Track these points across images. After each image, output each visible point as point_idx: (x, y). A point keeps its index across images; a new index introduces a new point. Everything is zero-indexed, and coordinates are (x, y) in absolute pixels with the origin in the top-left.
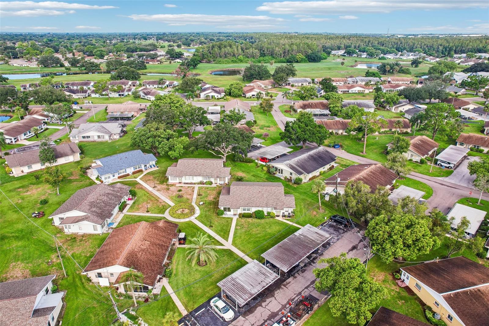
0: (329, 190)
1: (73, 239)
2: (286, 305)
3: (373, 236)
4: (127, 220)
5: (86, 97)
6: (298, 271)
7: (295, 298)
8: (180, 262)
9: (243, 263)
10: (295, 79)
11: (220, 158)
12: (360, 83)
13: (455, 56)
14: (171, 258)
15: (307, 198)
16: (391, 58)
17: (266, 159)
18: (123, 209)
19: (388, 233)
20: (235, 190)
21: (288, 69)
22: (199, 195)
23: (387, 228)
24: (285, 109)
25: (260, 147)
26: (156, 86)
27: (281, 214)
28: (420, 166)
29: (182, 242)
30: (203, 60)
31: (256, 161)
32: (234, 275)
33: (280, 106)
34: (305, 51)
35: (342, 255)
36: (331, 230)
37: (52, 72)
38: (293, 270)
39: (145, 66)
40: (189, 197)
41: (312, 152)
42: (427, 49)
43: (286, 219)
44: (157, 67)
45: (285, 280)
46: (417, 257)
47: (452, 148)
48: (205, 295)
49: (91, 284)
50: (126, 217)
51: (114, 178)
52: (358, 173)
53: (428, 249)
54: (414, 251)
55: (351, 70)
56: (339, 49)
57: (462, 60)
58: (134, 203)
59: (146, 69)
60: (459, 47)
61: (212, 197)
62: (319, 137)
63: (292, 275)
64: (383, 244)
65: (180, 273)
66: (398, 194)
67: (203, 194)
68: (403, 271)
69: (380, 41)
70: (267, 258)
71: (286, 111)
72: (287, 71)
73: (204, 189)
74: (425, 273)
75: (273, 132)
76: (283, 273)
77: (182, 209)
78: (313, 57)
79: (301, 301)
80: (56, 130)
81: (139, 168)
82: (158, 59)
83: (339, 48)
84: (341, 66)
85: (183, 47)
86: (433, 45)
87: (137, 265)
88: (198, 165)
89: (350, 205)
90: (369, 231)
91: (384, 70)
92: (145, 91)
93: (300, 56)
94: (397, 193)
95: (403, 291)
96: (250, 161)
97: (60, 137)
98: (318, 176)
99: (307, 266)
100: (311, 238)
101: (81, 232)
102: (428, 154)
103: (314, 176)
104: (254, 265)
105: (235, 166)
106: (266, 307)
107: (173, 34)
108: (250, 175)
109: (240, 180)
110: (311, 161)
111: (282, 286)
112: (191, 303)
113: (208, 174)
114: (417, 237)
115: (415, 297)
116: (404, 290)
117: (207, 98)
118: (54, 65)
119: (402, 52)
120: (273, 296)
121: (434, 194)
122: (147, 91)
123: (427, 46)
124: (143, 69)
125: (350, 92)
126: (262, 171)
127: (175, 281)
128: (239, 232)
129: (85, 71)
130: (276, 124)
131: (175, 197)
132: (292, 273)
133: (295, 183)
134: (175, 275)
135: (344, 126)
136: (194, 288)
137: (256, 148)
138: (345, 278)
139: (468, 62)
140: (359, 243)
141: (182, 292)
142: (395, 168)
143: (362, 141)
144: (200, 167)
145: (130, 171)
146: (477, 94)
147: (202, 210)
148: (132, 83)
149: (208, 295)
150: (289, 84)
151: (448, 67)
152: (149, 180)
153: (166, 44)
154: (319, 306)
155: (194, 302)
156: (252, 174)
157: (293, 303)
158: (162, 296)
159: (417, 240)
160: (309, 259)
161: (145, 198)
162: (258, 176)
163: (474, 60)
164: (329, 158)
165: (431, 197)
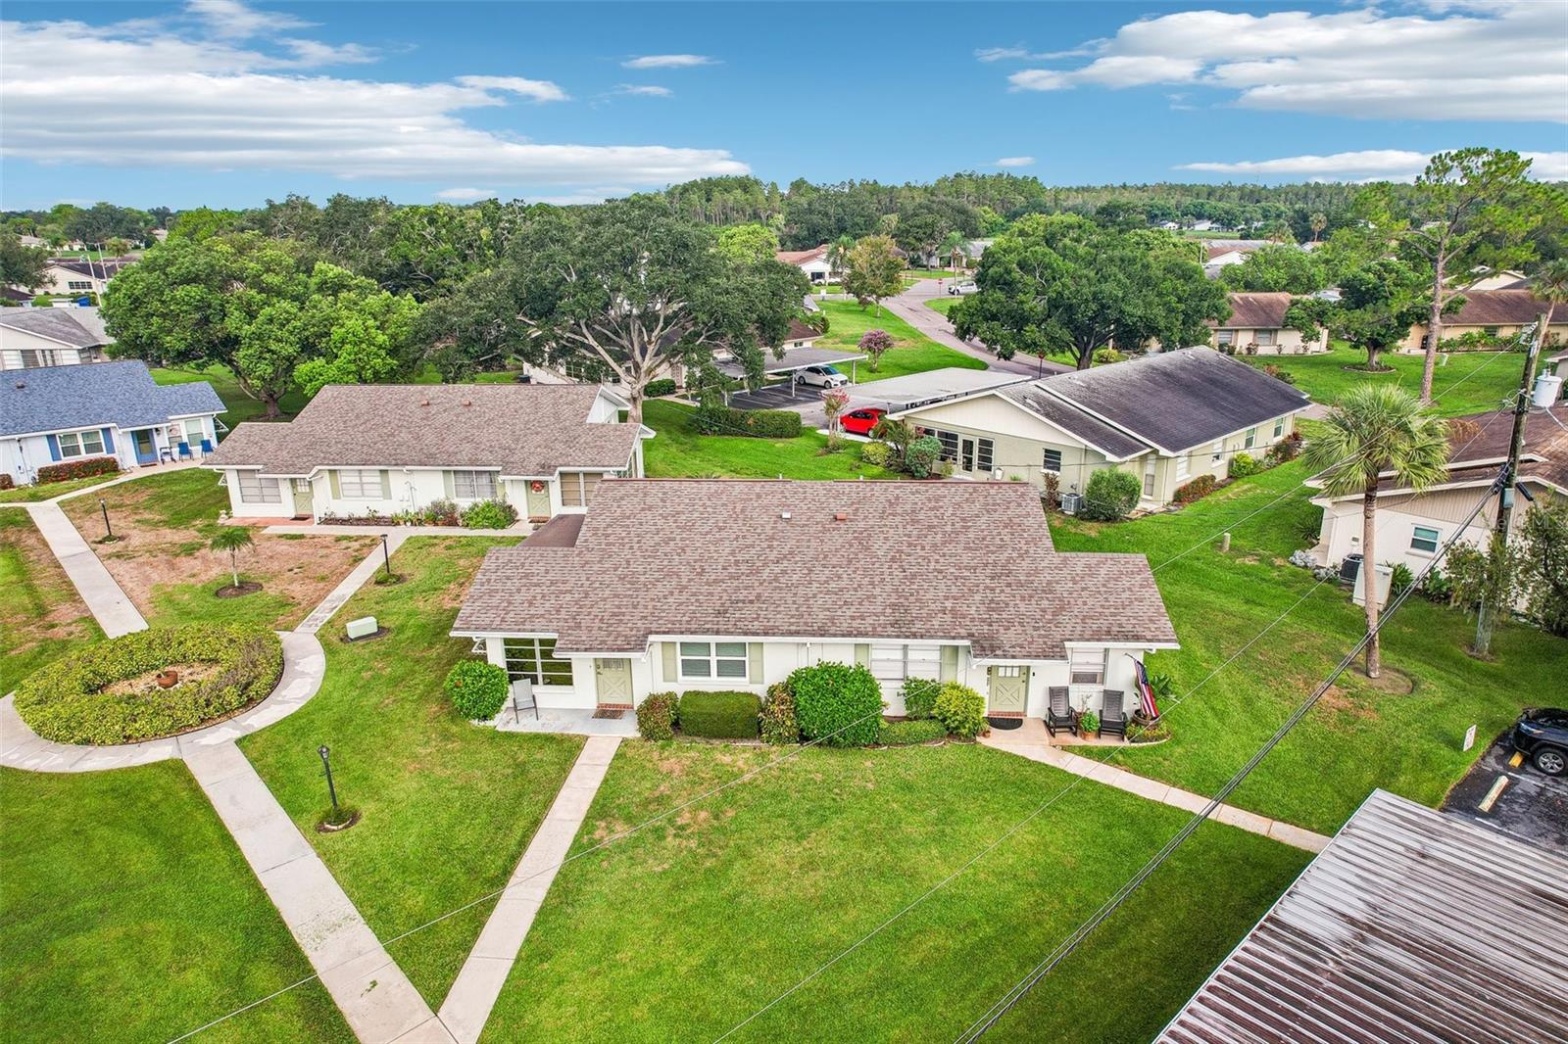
22: (386, 579)
27: (1036, 707)
31: (823, 432)
33: (930, 301)
40: (303, 591)
43: (1087, 753)
67: (418, 577)
73: (437, 550)
75: (909, 351)
81: (91, 447)
88: (433, 409)
96: (787, 430)
98: (1223, 485)
103: (1204, 480)
113: (485, 457)
126: (853, 468)
128: (609, 879)
131: (203, 589)
133: (1083, 516)
144: (443, 418)
145: (16, 457)
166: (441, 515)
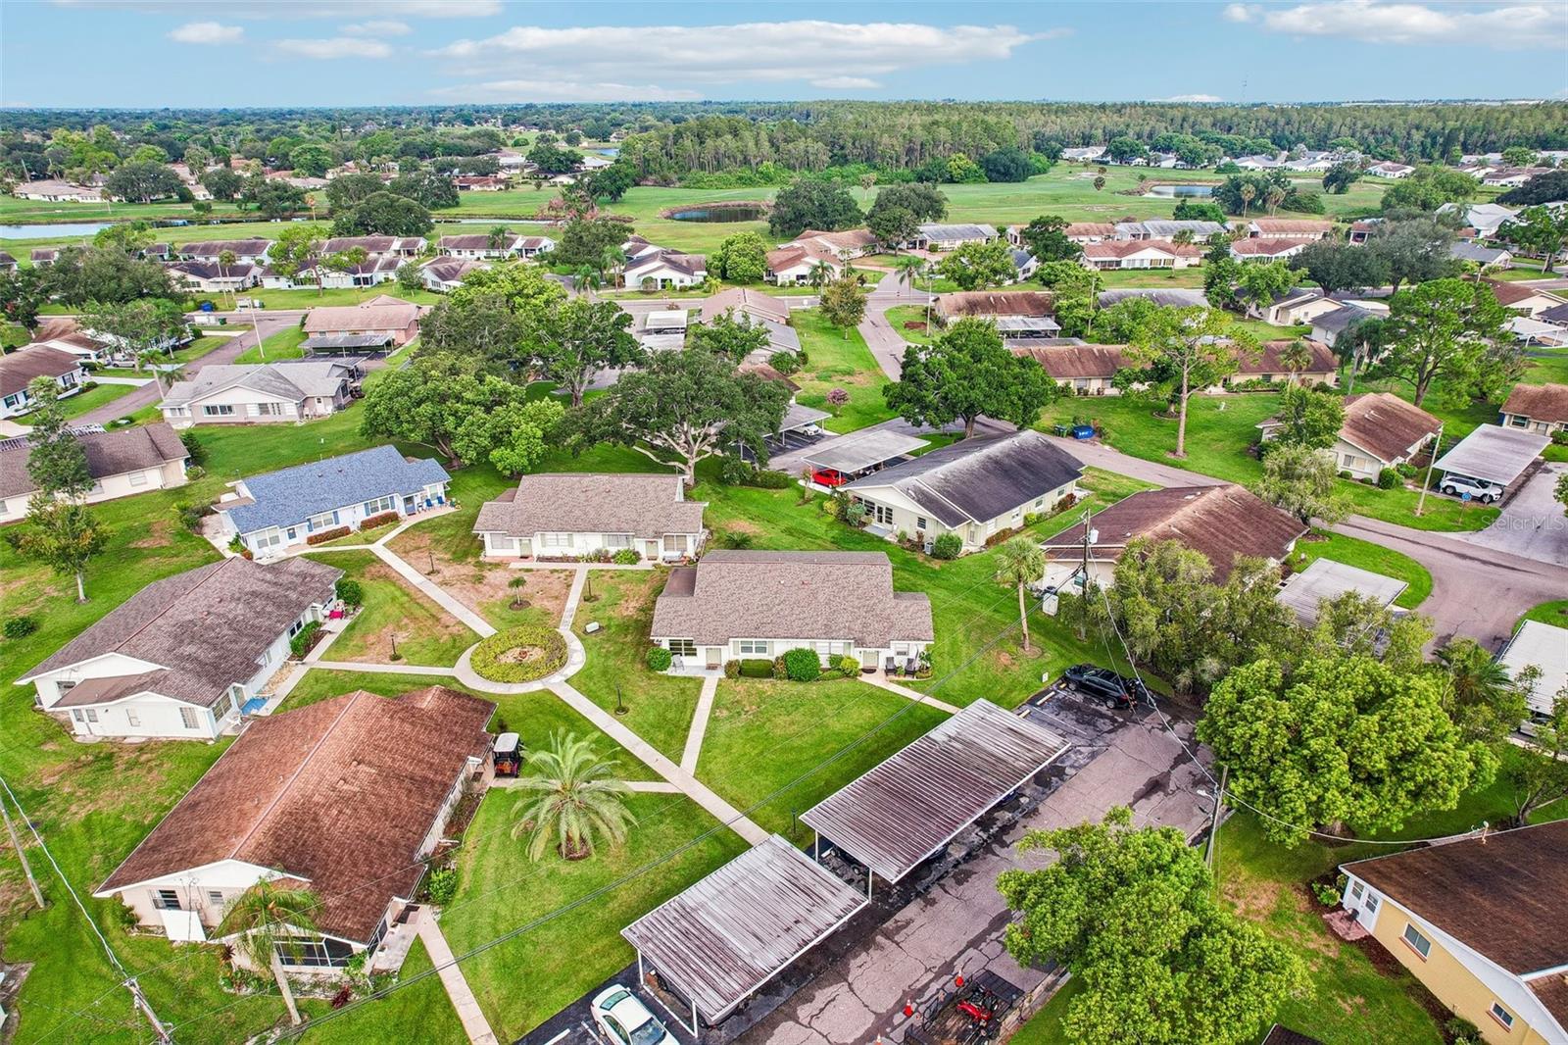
0: (1058, 576)
1: (105, 757)
2: (891, 1014)
3: (1230, 739)
4: (317, 688)
5: (245, 290)
6: (941, 877)
7: (927, 986)
8: (494, 845)
9: (733, 847)
10: (940, 226)
11: (672, 470)
12: (1159, 238)
13: (1465, 159)
14: (461, 831)
15: (977, 607)
16: (1254, 166)
17: (836, 473)
18: (308, 649)
19: (1288, 727)
20: (714, 576)
21: (919, 195)
22: (588, 598)
23: (1286, 712)
24: (907, 320)
25: (817, 438)
26: (482, 254)
27: (882, 665)
28: (1378, 495)
29: (507, 766)
30: (645, 178)
31: (801, 482)
32: (691, 896)
33: (890, 311)
34: (977, 147)
35: (1115, 817)
36: (1068, 721)
37: (151, 216)
38: (924, 873)
39: (455, 197)
40: (549, 605)
41: (995, 449)
42: (1371, 139)
43: (899, 683)
44: (492, 201)
45: (890, 915)
46: (1406, 821)
47: (1487, 435)
48: (576, 973)
49: (135, 934)
50: (315, 677)
51: (294, 541)
52: (1162, 516)
53: (1454, 792)
54: (1395, 800)
55: (1127, 204)
56: (1087, 145)
57: (1488, 170)
58: (351, 628)
59: (457, 204)
60: (1477, 134)
61: (633, 604)
62: (1020, 398)
63: (918, 895)
64: (1268, 771)
65: (488, 889)
66: (1307, 590)
67: (604, 596)
68: (1353, 878)
69: (1220, 116)
70: (821, 829)
71: (910, 326)
72: (916, 202)
73: (606, 578)
74: (1440, 884)
75: (865, 389)
76: (882, 889)
77: (519, 650)
78: (1004, 166)
79: (952, 999)
80: (125, 391)
81: (385, 507)
82: (502, 175)
83: (1087, 141)
84: (1093, 190)
85: (585, 144)
86: (1391, 126)
87: (313, 858)
88: (589, 494)
89: (1137, 627)
90: (1213, 723)
91: (1235, 200)
92: (441, 267)
93: (960, 161)
94: (1303, 585)
95: (1356, 957)
96: (780, 482)
97: (131, 412)
98: (1017, 532)
99: (976, 857)
100: (991, 749)
101: (137, 734)
102: (1405, 454)
103: (1004, 531)
104: (769, 857)
105: (727, 498)
106: (815, 1024)
107: (559, 107)
108: (777, 530)
109: (739, 544)
110: (992, 480)
111: (880, 939)
112: (518, 1007)
113: (624, 526)
114: (1405, 743)
115: (1406, 981)
116: (1357, 952)
117: (647, 288)
118: (162, 196)
119: (1290, 150)
120: (842, 977)
121: (1436, 590)
122: (446, 265)
123: (1373, 132)
124: (449, 206)
125: (1124, 265)
126: (819, 517)
127: (465, 917)
128: (724, 728)
129: (258, 214)
130: (873, 365)
131: (503, 605)
132: (917, 884)
133: (934, 555)
134: (466, 893)
135: (1109, 368)
136: (535, 945)
137: (800, 439)
138: (1127, 915)
139: (1510, 176)
140: (1172, 768)
141: (486, 963)
142: (1293, 498)
143: (1171, 415)
144: (597, 500)
145: (352, 516)
146: (1549, 269)
147: (594, 653)
148: (403, 245)
149: (587, 974)
150: (922, 243)
151: (1448, 186)
152: (418, 548)
153: (533, 134)
154: (1021, 1019)
155: (528, 1005)
156: (784, 524)
157: (922, 1009)
158: (407, 978)
159: (1407, 756)
160: (986, 830)
161: (393, 610)
162: (806, 534)
163: (1529, 171)
164: (1055, 470)
165: (1428, 599)
166: (601, 557)
